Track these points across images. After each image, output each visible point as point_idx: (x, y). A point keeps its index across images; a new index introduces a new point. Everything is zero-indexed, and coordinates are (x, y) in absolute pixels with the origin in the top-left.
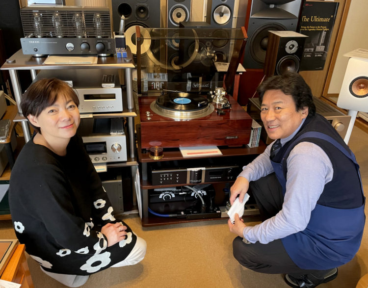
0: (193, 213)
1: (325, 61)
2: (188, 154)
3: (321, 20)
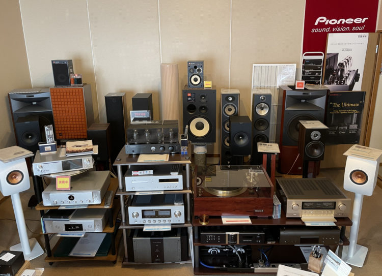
0: (232, 267)
1: (359, 136)
2: (227, 221)
3: (351, 105)
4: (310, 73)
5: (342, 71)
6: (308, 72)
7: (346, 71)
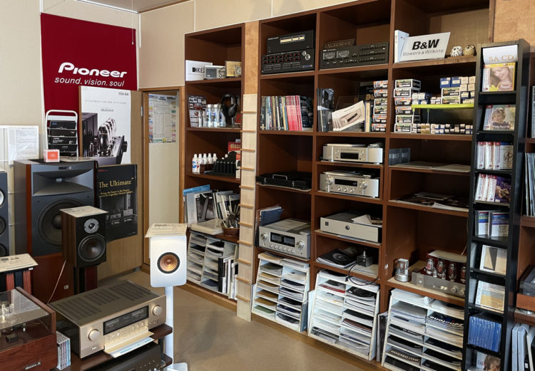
1: (136, 224)
3: (122, 183)
4: (61, 141)
5: (105, 137)
6: (57, 139)
7: (110, 139)
